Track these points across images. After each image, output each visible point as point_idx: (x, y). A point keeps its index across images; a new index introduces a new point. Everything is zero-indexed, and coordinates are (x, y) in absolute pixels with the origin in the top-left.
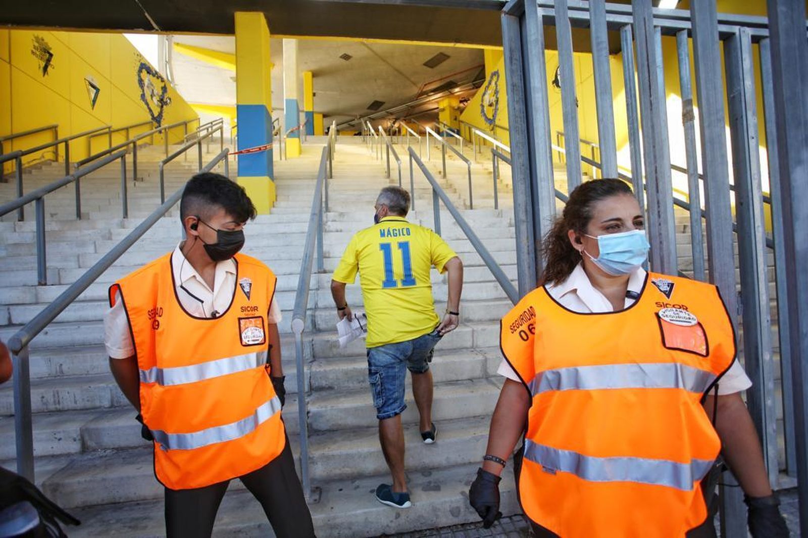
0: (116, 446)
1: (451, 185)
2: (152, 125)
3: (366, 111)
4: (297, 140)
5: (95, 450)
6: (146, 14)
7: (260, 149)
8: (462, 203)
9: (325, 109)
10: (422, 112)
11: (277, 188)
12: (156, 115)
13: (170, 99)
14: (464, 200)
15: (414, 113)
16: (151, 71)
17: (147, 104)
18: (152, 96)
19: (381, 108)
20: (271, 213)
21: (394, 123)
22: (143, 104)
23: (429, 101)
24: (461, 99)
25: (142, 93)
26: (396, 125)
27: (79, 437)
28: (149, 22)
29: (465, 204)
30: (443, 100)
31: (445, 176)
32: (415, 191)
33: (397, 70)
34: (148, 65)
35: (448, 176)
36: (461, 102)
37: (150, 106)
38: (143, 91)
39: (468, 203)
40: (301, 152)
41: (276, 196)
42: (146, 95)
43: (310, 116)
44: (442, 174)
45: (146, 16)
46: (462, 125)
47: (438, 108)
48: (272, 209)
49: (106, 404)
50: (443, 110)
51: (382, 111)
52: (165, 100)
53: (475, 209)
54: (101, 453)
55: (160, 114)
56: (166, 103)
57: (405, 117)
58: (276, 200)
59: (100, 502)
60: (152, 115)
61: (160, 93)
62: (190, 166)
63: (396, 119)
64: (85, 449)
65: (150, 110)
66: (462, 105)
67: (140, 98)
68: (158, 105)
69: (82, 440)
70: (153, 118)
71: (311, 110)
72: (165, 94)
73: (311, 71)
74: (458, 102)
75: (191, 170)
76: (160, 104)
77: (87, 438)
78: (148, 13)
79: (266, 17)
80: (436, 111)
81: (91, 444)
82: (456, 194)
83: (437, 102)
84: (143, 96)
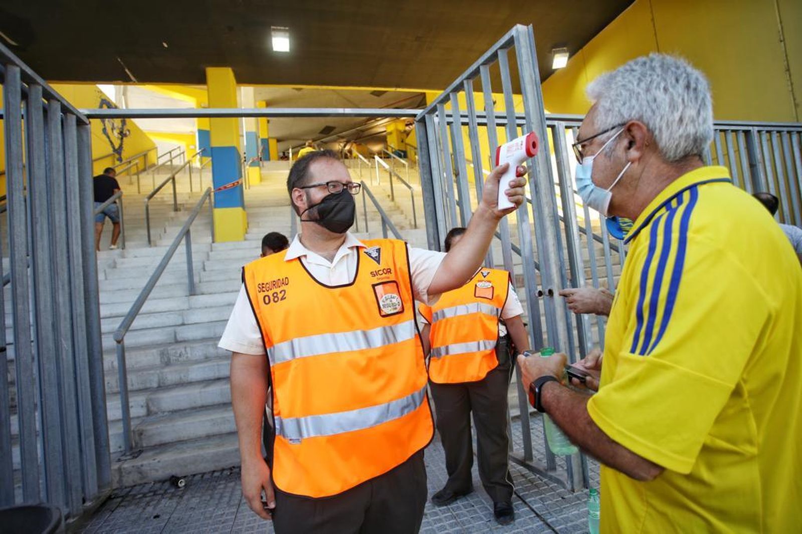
0: (171, 410)
1: (398, 208)
2: (114, 157)
3: (318, 135)
4: (257, 168)
5: (156, 413)
6: (127, 71)
7: (234, 184)
8: (408, 223)
9: (279, 134)
10: (371, 135)
11: (248, 216)
12: (117, 147)
13: (129, 131)
14: (410, 220)
15: (364, 135)
16: (111, 105)
17: (108, 137)
18: (113, 129)
19: (332, 133)
20: (245, 240)
21: (345, 146)
22: (104, 137)
23: (377, 125)
24: (406, 123)
25: (103, 127)
26: (347, 148)
27: (145, 405)
28: (129, 76)
29: (410, 223)
30: (390, 124)
31: (393, 199)
32: (367, 214)
33: (345, 99)
34: (108, 100)
35: (396, 199)
36: (407, 125)
37: (111, 139)
38: (104, 125)
39: (413, 223)
40: (261, 179)
41: (248, 224)
42: (107, 128)
43: (265, 142)
44: (391, 197)
45: (126, 72)
46: (408, 147)
47: (385, 131)
48: (246, 235)
49: (155, 385)
50: (391, 133)
51: (333, 135)
52: (124, 132)
53: (418, 228)
54: (160, 414)
55: (121, 147)
56: (125, 135)
57: (356, 139)
58: (248, 227)
59: (171, 441)
60: (113, 147)
61: (120, 126)
62: (162, 198)
63: (348, 142)
64: (149, 413)
65: (111, 143)
66: (407, 128)
67: (102, 132)
68: (118, 138)
69: (148, 407)
70: (115, 150)
71: (266, 137)
72: (124, 127)
73: (265, 100)
74: (404, 125)
75: (164, 201)
76: (120, 137)
77: (150, 405)
78: (129, 69)
79: (234, 71)
80: (384, 133)
81: (153, 409)
82: (402, 216)
83: (385, 126)
84: (104, 130)
